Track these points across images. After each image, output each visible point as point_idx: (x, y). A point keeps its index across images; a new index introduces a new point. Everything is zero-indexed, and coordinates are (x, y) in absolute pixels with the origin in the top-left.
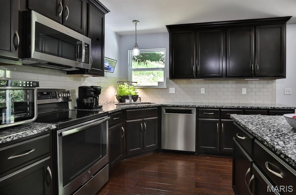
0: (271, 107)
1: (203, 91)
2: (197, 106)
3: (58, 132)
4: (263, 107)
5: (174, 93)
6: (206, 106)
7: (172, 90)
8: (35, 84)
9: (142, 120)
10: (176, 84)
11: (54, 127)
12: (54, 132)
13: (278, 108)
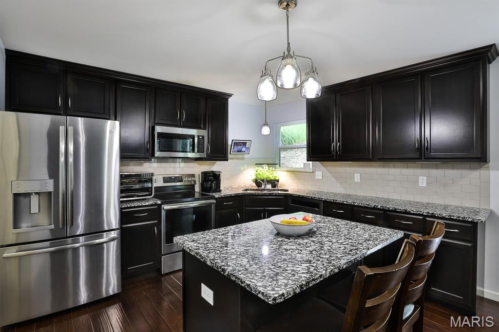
0: (428, 213)
1: (357, 178)
2: (323, 200)
3: (162, 206)
4: (414, 211)
5: (321, 178)
6: (334, 200)
7: (319, 175)
8: (151, 175)
9: (263, 208)
10: (323, 166)
11: (159, 202)
12: (160, 205)
13: (440, 215)
